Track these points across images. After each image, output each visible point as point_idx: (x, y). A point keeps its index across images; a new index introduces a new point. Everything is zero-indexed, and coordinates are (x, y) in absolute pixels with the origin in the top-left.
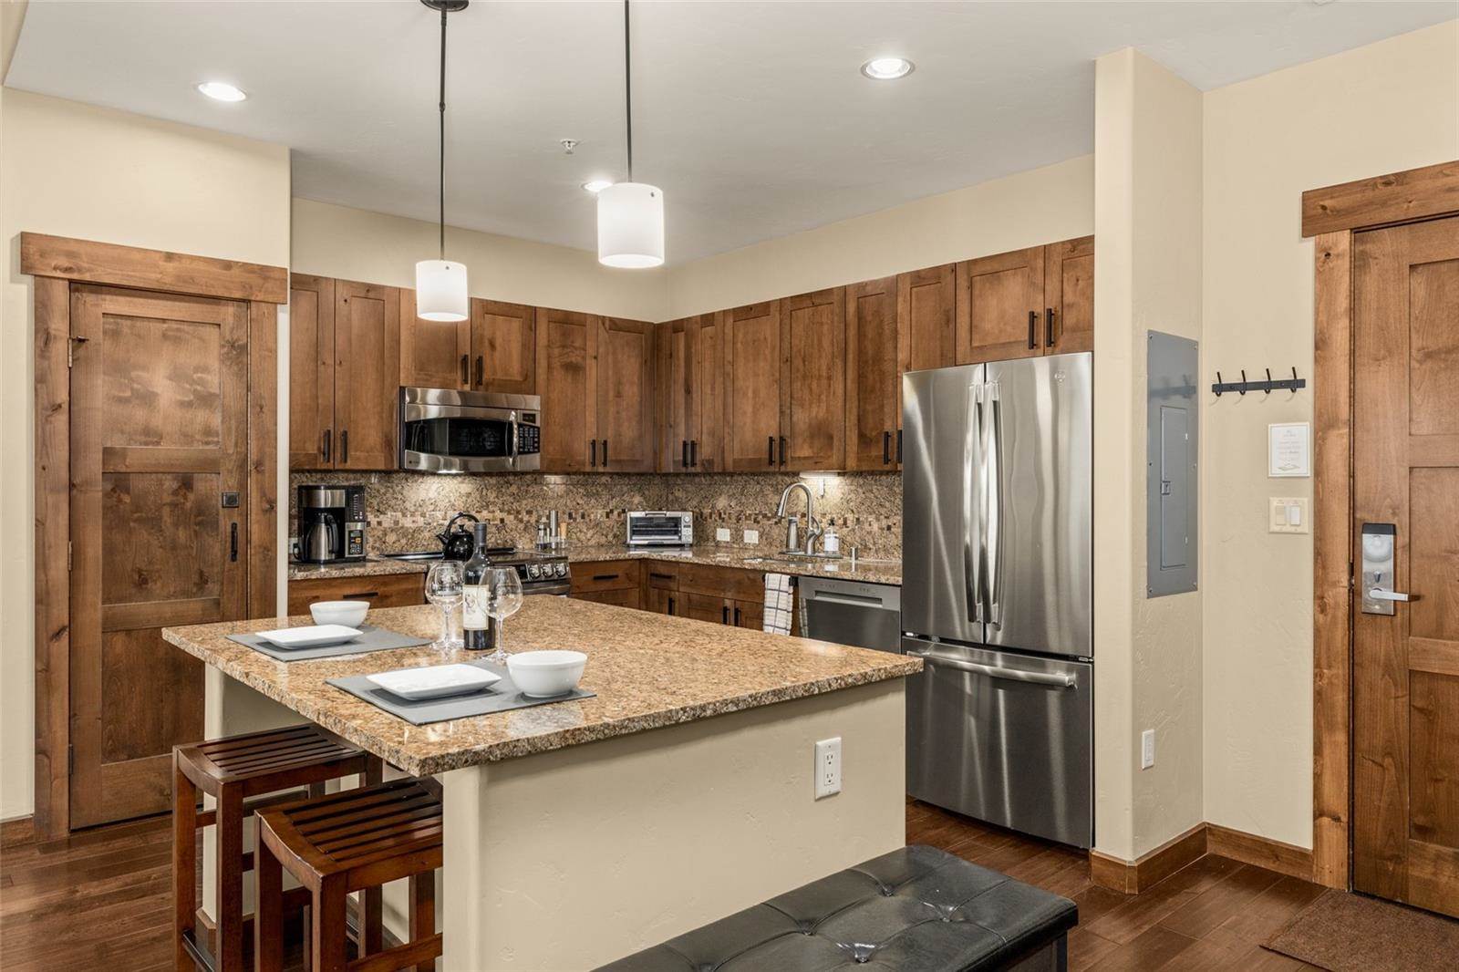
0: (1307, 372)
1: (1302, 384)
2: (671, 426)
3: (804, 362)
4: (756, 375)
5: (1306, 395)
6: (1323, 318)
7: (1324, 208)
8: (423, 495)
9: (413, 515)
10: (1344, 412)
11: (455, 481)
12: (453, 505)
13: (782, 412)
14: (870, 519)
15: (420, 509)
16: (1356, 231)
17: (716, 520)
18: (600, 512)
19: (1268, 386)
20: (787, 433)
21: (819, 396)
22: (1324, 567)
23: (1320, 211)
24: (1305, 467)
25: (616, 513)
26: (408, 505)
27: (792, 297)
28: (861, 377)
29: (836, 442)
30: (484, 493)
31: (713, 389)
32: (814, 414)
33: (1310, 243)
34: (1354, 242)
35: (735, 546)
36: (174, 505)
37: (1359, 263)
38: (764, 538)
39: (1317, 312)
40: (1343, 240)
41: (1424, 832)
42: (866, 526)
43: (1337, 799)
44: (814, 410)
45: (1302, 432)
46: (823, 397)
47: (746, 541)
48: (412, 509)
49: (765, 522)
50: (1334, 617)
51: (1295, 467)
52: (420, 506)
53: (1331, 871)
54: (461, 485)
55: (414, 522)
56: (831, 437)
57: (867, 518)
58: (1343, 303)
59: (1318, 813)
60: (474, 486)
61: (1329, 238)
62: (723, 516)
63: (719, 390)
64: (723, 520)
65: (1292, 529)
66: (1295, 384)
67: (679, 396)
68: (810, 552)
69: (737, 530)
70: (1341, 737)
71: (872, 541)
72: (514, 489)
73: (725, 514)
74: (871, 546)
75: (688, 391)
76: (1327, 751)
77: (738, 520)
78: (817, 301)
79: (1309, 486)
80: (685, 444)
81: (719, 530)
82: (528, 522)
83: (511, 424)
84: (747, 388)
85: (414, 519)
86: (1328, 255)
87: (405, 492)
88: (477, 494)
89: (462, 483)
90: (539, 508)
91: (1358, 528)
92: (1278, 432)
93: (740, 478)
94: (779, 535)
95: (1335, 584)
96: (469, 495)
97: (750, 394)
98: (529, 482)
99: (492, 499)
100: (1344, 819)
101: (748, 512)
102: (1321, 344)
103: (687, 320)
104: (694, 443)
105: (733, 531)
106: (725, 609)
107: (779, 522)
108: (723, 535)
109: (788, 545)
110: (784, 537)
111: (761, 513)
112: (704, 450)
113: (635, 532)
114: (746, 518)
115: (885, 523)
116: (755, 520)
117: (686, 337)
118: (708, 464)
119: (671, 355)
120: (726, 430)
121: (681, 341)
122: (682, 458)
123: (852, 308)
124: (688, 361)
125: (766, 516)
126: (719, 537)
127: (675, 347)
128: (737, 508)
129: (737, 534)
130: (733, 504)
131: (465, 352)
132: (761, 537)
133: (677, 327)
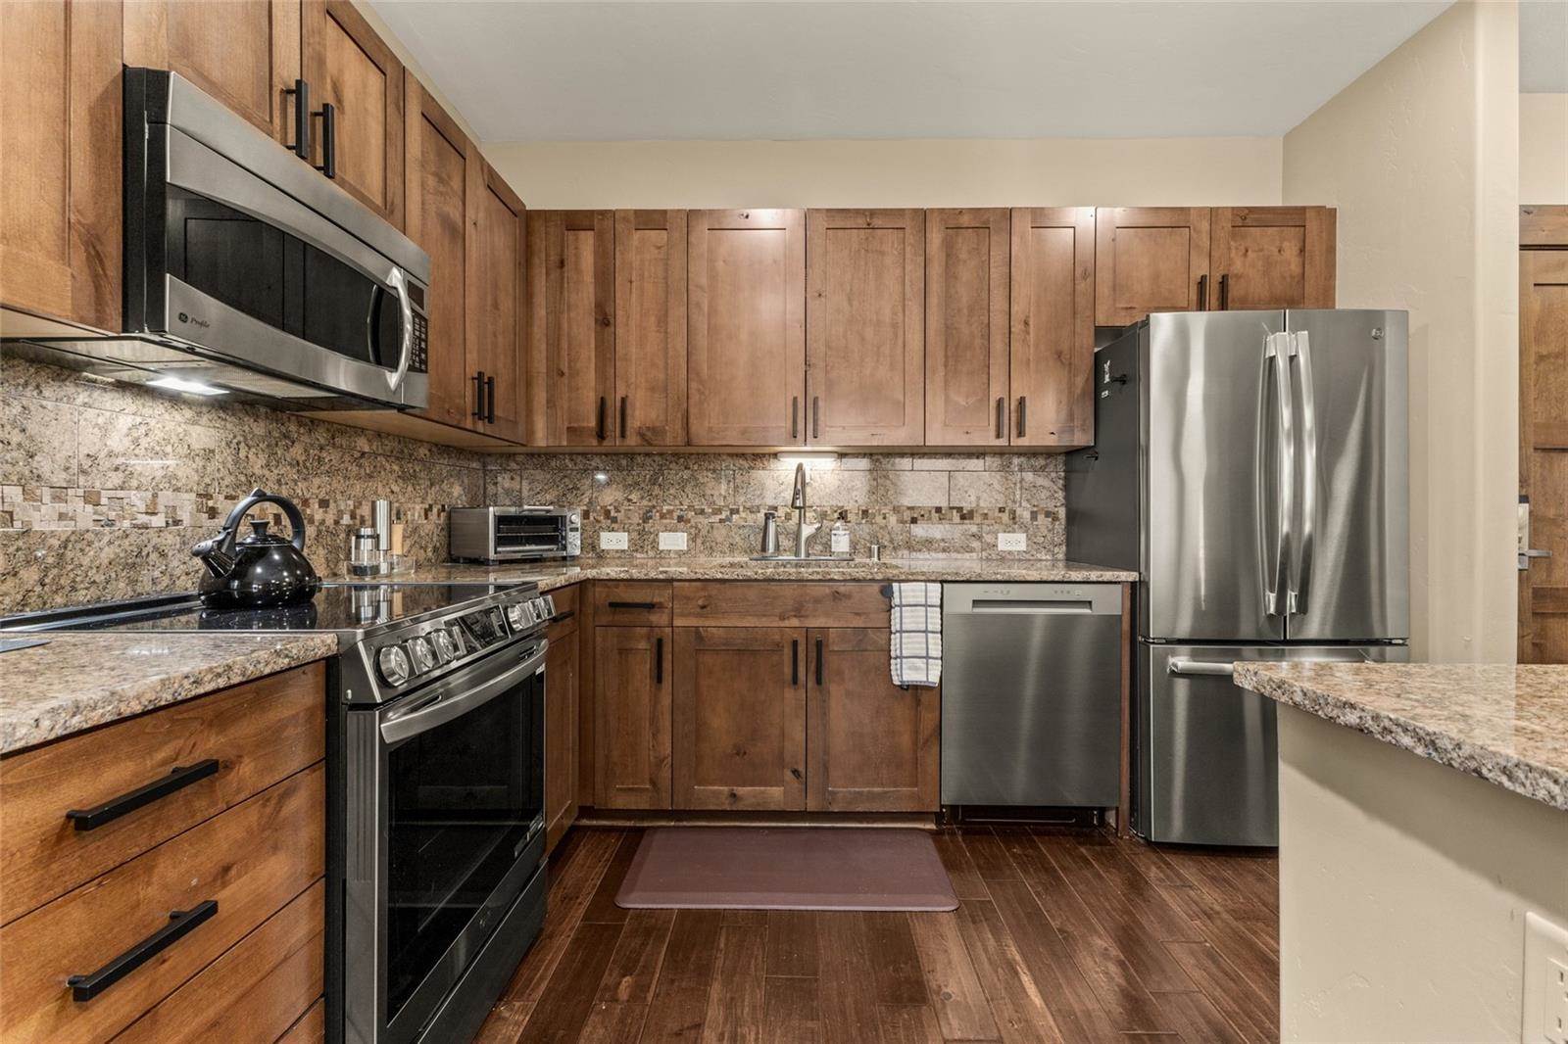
2: (561, 374)
3: (850, 300)
8: (89, 442)
9: (59, 494)
11: (178, 417)
12: (175, 477)
13: (808, 365)
14: (883, 511)
15: (82, 480)
17: (598, 521)
18: (418, 507)
20: (821, 394)
21: (878, 348)
25: (435, 510)
26: (42, 463)
27: (828, 210)
29: (909, 411)
30: (242, 454)
32: (864, 371)
35: (639, 555)
38: (699, 541)
42: (879, 519)
44: (868, 365)
46: (886, 349)
47: (661, 548)
48: (59, 479)
49: (703, 521)
52: (84, 472)
54: (190, 428)
55: (62, 516)
56: (900, 403)
57: (880, 510)
60: (222, 434)
62: (613, 514)
64: (614, 520)
67: (587, 331)
68: (803, 556)
69: (642, 533)
71: (887, 537)
72: (297, 452)
73: (618, 511)
74: (886, 543)
75: (604, 320)
77: (646, 518)
78: (877, 222)
80: (601, 404)
81: (603, 535)
82: (323, 522)
84: (738, 327)
85: (62, 507)
87: (32, 428)
88: (227, 456)
89: (195, 423)
90: (339, 497)
93: (648, 461)
94: (728, 536)
96: (209, 454)
97: (745, 335)
98: (322, 441)
99: (258, 471)
101: (666, 508)
103: (603, 213)
104: (623, 400)
105: (635, 535)
106: (795, 644)
107: (728, 519)
108: (614, 541)
109: (764, 549)
110: (738, 539)
111: (691, 507)
112: (641, 415)
113: (501, 541)
114: (663, 516)
115: (907, 515)
116: (680, 519)
117: (600, 238)
118: (649, 434)
119: (562, 264)
120: (694, 385)
121: (587, 242)
122: (592, 423)
123: (936, 238)
124: (605, 278)
125: (702, 512)
126: (604, 546)
127: (569, 253)
128: (645, 502)
129: (643, 540)
130: (634, 497)
131: (288, 70)
132: (693, 539)
133: (575, 221)
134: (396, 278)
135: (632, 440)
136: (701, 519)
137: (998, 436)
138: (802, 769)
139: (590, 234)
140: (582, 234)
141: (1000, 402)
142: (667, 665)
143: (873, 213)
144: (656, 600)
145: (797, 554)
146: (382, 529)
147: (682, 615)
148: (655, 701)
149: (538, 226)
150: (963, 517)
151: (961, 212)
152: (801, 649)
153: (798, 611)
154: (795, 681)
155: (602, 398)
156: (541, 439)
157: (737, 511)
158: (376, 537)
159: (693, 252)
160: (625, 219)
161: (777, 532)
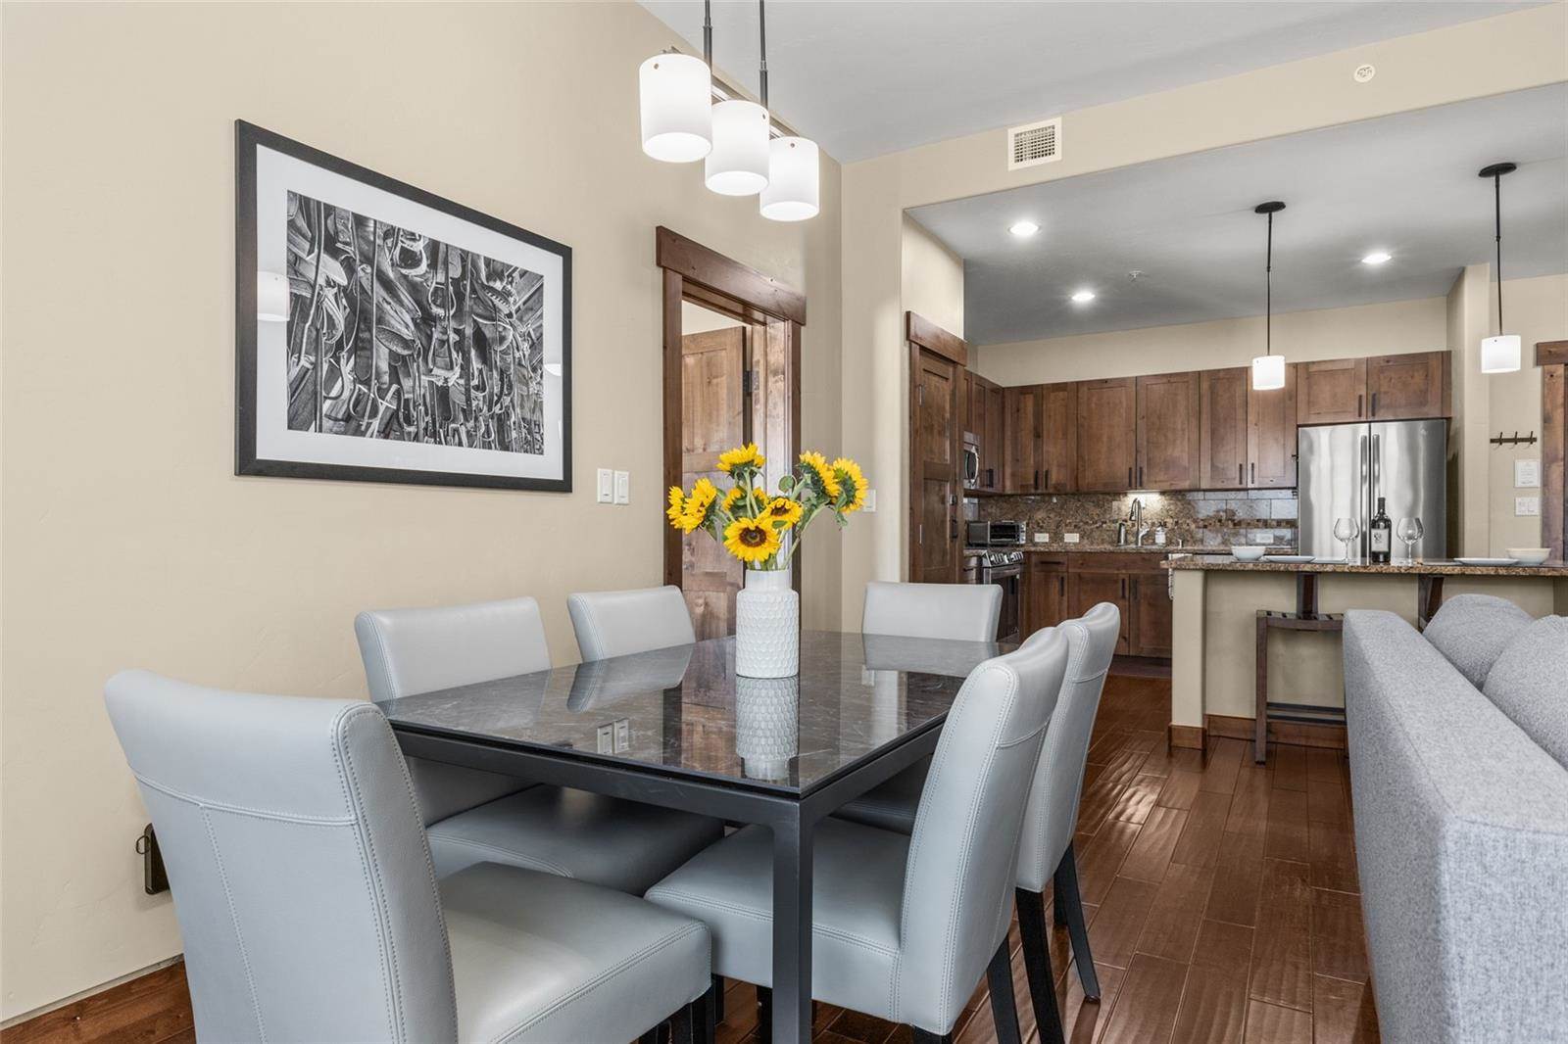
0: (1538, 434)
1: (1535, 440)
3: (1160, 419)
5: (1538, 444)
6: (1548, 407)
7: (1550, 352)
10: (1560, 454)
13: (1137, 451)
14: (1187, 522)
17: (1034, 528)
19: (1516, 440)
20: (1143, 465)
21: (1174, 441)
22: (1549, 531)
23: (1547, 353)
24: (1536, 481)
28: (1213, 431)
31: (1064, 433)
33: (1539, 370)
34: (1564, 370)
35: (1054, 544)
38: (1085, 537)
39: (1544, 404)
40: (1560, 369)
45: (1535, 464)
47: (1066, 541)
51: (1531, 482)
57: (1185, 521)
58: (1560, 400)
61: (1552, 368)
62: (1041, 524)
63: (1073, 436)
64: (1042, 527)
65: (1530, 514)
66: (1532, 440)
67: (1028, 441)
68: (1140, 544)
69: (1055, 534)
73: (1043, 522)
75: (1038, 435)
77: (1058, 526)
78: (1172, 380)
79: (1539, 492)
81: (1037, 535)
86: (1552, 375)
92: (1520, 465)
93: (1059, 498)
94: (1100, 535)
95: (1557, 539)
101: (1068, 521)
102: (1547, 420)
103: (1037, 386)
104: (1047, 472)
105: (1052, 535)
106: (1123, 580)
107: (1101, 526)
108: (1042, 538)
109: (1119, 541)
110: (1106, 537)
111: (1081, 521)
112: (1055, 477)
113: (992, 537)
114: (1066, 525)
115: (1201, 523)
116: (1075, 526)
117: (1035, 396)
118: (1059, 485)
119: (1018, 411)
120: (1080, 463)
121: (1030, 400)
122: (1032, 482)
123: (1205, 385)
124: (1038, 416)
125: (1087, 523)
126: (1037, 540)
127: (1022, 406)
128: (1057, 518)
129: (1057, 537)
130: (1052, 516)
132: (1082, 537)
133: (1024, 390)
134: (975, 450)
135: (1051, 488)
136: (1086, 527)
137: (1241, 481)
138: (1127, 636)
139: (1031, 396)
140: (1027, 396)
141: (1241, 465)
142: (1066, 588)
143: (1171, 375)
144: (1061, 561)
145: (1137, 544)
147: (1075, 567)
148: (1060, 603)
149: (1007, 394)
150: (1235, 525)
152: (1127, 582)
153: (1126, 567)
154: (1124, 597)
155: (1037, 472)
156: (1009, 490)
157: (1105, 523)
159: (1080, 401)
160: (1048, 388)
161: (1126, 533)
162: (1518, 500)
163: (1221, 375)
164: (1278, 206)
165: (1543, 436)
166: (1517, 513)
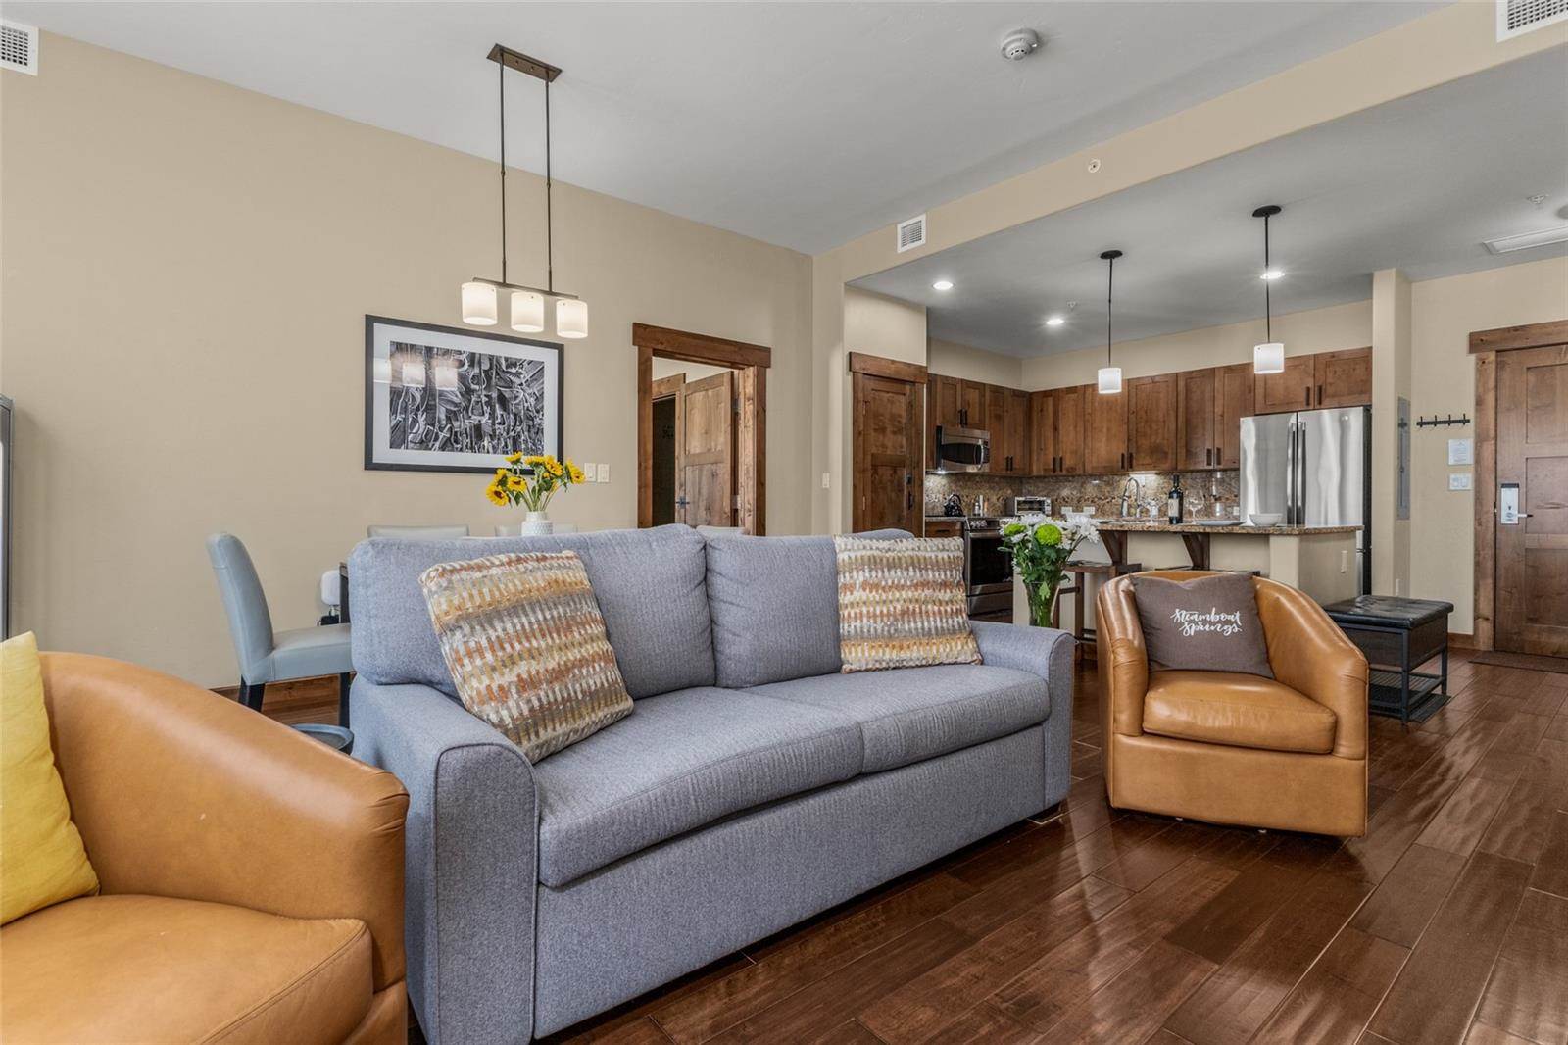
0: (1471, 415)
1: (1468, 421)
2: (1041, 449)
3: (1146, 413)
4: (1110, 420)
5: (1471, 425)
6: (1481, 390)
7: (1482, 340)
10: (1492, 433)
13: (1129, 440)
16: (1498, 351)
17: (1060, 503)
19: (1450, 422)
20: (1133, 451)
21: (1157, 431)
22: (1480, 505)
23: (1479, 342)
24: (1469, 458)
25: (1001, 499)
27: (1137, 379)
28: (1187, 421)
29: (1170, 456)
31: (1076, 427)
32: (1153, 441)
33: (1473, 357)
34: (1497, 356)
36: (892, 482)
37: (1500, 366)
39: (1477, 387)
40: (1492, 356)
41: (1532, 620)
43: (1486, 609)
44: (1153, 439)
45: (1469, 445)
46: (1160, 431)
49: (1100, 502)
50: (1487, 527)
51: (1464, 459)
53: (1484, 643)
56: (1166, 453)
58: (1491, 383)
59: (1476, 617)
60: (948, 482)
61: (1484, 355)
63: (1080, 429)
64: (1067, 502)
65: (1464, 489)
66: (1465, 421)
67: (1049, 434)
69: (1077, 507)
70: (1490, 581)
72: (962, 483)
75: (1056, 429)
76: (1481, 590)
77: (1079, 501)
78: (1156, 381)
79: (1472, 468)
80: (1054, 459)
81: (1063, 508)
82: (968, 501)
83: (979, 446)
84: (1103, 427)
86: (1483, 362)
88: (949, 487)
89: (944, 481)
90: (972, 494)
91: (1499, 486)
92: (1455, 444)
94: (1110, 508)
95: (1487, 512)
96: (945, 487)
97: (1105, 430)
99: (953, 490)
100: (1491, 618)
101: (1086, 497)
102: (1479, 402)
103: (1056, 390)
104: (1061, 458)
105: (1074, 508)
107: (1111, 501)
108: (1067, 510)
110: (1114, 509)
111: (1096, 497)
112: (1068, 462)
113: (1019, 509)
114: (1084, 500)
116: (1090, 501)
117: (1054, 400)
118: (1071, 469)
119: (1041, 410)
120: (1086, 450)
121: (1050, 401)
122: (1051, 466)
123: (1182, 384)
124: (1056, 413)
125: (1099, 498)
126: (1063, 512)
127: (1044, 406)
128: (1079, 495)
129: (1078, 510)
130: (1074, 492)
131: (959, 408)
132: (1097, 510)
133: (1046, 394)
134: (980, 442)
135: (1064, 473)
137: (1209, 464)
139: (1051, 398)
140: (1049, 398)
141: (1209, 450)
143: (1157, 377)
146: (981, 504)
149: (1033, 397)
151: (1192, 372)
156: (1034, 473)
157: (1114, 498)
158: (979, 506)
159: (1087, 401)
160: (1063, 392)
161: (1130, 506)
162: (1453, 476)
163: (1194, 375)
164: (1118, 254)
165: (1476, 417)
166: (1452, 488)
